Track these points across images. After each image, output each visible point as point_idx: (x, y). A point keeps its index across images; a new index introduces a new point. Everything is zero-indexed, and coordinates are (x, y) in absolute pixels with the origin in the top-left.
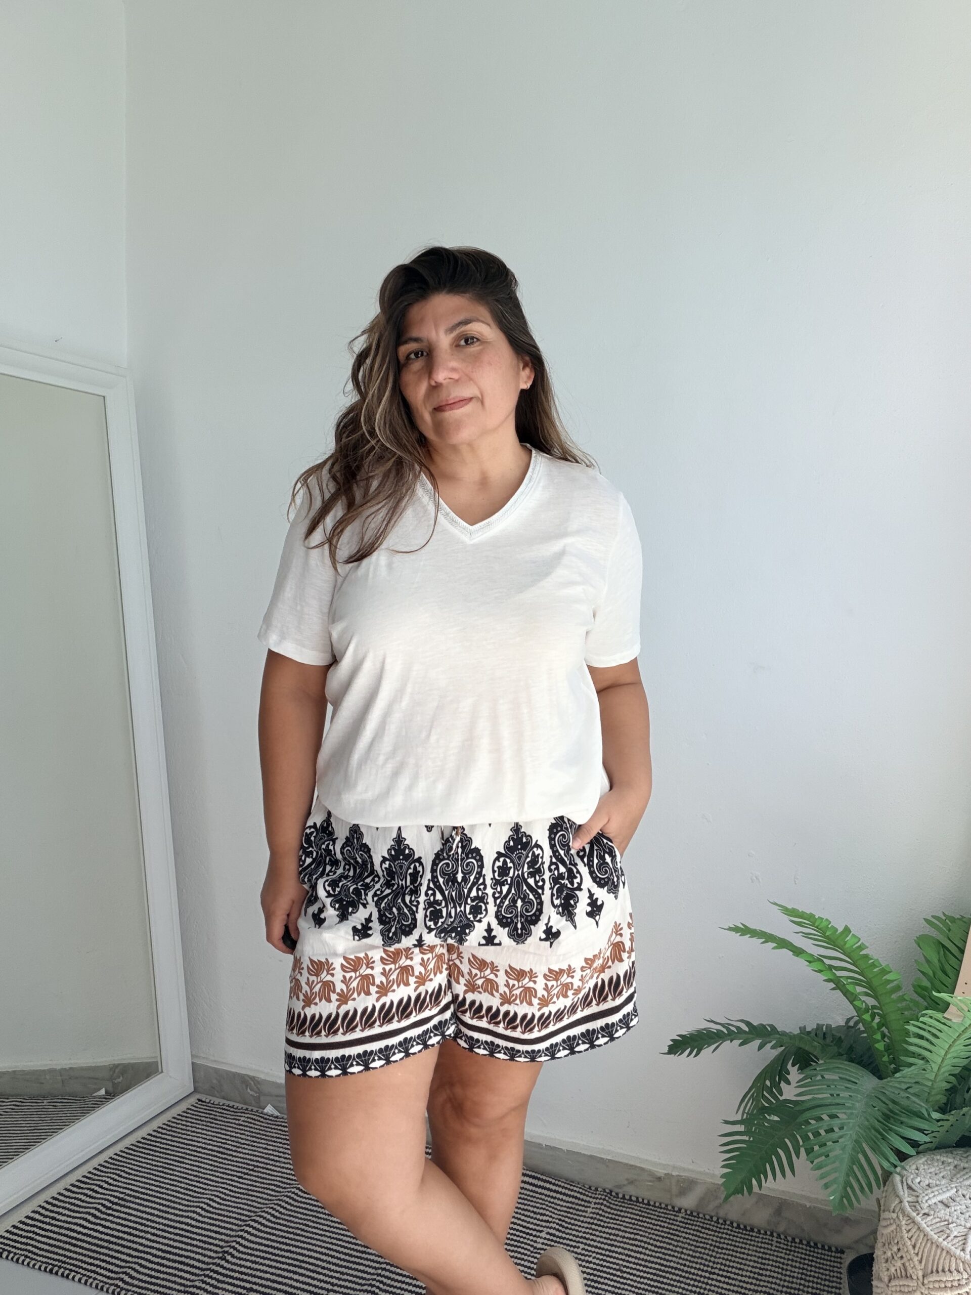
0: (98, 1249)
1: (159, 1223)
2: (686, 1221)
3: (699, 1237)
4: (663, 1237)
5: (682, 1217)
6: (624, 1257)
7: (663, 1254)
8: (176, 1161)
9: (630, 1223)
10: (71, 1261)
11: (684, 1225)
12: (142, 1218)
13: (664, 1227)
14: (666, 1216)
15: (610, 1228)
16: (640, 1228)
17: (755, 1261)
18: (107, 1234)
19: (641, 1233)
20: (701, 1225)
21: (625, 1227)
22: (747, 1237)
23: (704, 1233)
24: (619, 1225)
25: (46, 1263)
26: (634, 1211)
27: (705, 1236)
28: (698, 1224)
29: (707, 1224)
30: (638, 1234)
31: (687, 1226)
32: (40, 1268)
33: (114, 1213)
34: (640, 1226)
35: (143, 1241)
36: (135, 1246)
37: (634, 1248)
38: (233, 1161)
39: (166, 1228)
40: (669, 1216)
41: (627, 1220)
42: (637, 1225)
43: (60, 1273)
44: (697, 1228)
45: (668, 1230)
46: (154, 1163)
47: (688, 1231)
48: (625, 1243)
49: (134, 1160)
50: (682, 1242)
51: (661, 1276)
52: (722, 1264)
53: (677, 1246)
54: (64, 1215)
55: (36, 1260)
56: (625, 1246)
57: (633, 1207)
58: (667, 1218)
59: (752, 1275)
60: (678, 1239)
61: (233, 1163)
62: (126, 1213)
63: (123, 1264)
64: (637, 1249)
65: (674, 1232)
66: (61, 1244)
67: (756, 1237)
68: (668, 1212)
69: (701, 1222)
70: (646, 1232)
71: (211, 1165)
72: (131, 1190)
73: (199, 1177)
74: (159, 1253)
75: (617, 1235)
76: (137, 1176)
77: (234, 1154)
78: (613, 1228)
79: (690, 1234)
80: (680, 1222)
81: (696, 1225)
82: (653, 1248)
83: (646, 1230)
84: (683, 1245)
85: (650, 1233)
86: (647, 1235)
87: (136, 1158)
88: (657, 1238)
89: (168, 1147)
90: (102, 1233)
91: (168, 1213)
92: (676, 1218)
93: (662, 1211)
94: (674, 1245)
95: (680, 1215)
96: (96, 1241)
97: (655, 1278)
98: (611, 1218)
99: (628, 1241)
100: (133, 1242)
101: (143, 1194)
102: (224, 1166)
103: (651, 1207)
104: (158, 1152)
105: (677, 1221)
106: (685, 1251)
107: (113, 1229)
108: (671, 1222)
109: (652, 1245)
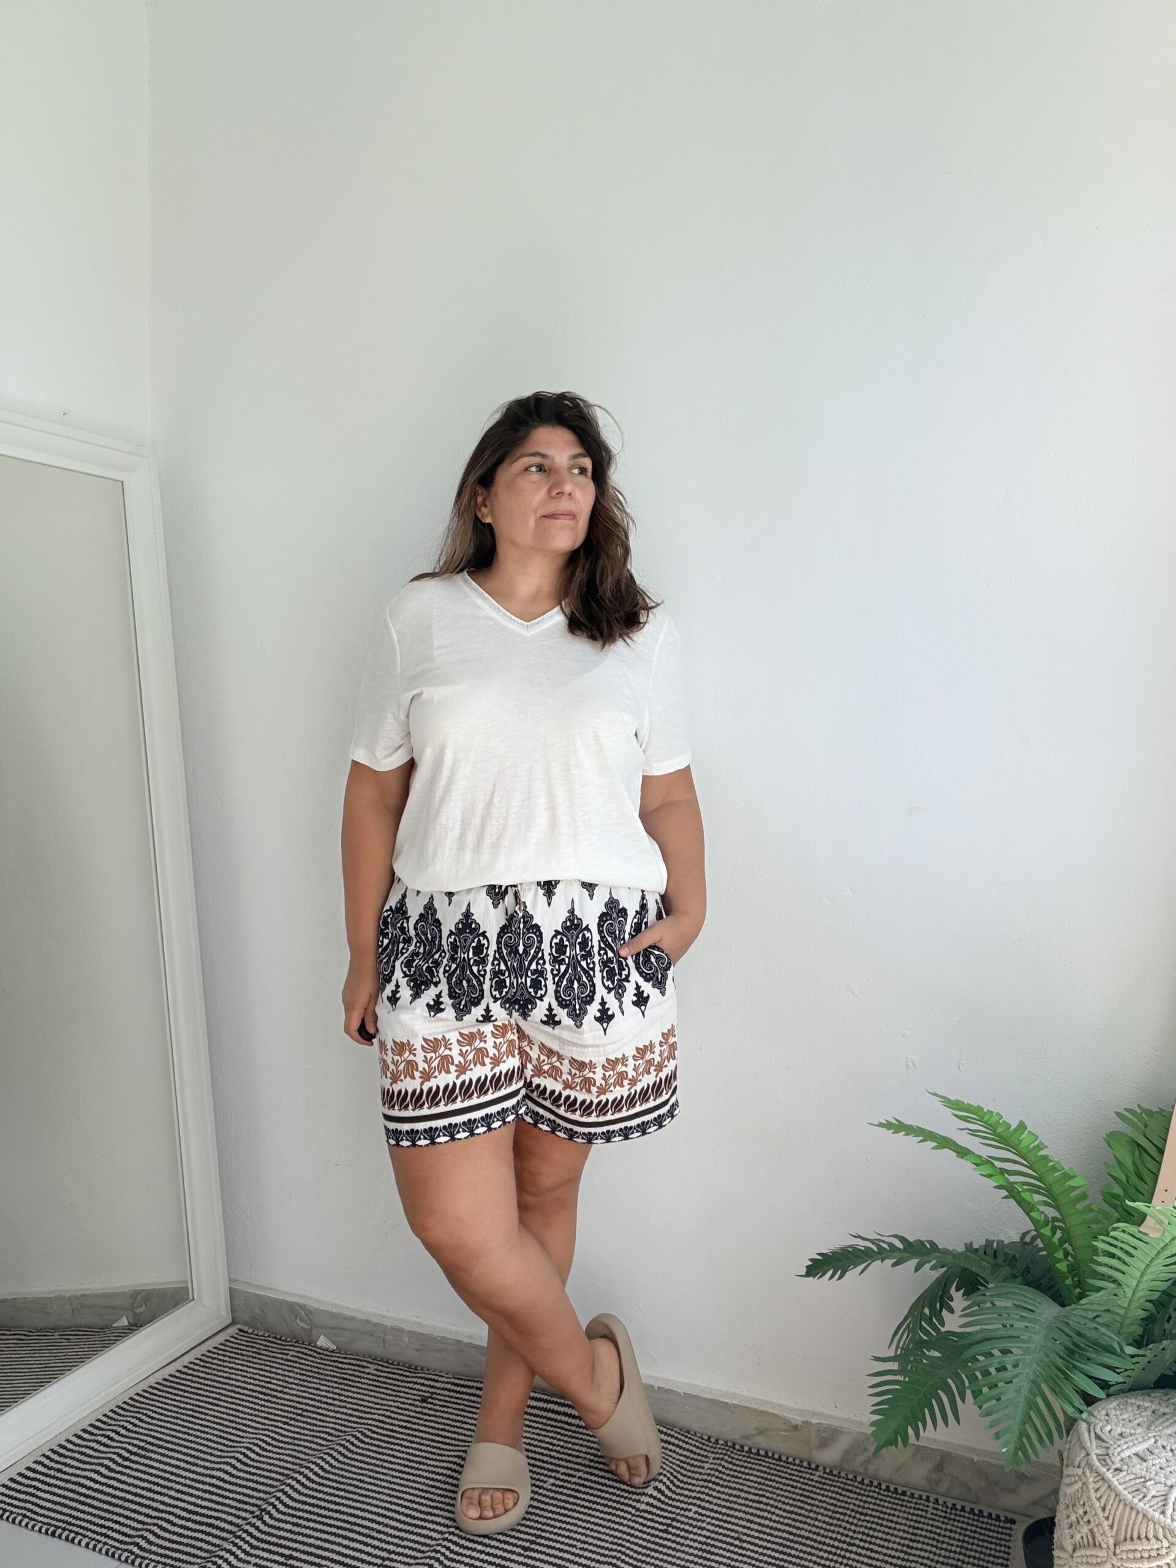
0: (111, 1508)
1: (185, 1478)
2: (823, 1481)
3: (838, 1500)
4: (794, 1500)
5: (819, 1476)
6: (744, 1523)
7: (793, 1520)
8: (209, 1403)
9: (756, 1482)
10: (78, 1522)
11: (821, 1486)
12: (165, 1471)
13: (796, 1487)
14: (800, 1474)
15: (730, 1488)
16: (767, 1488)
17: (904, 1531)
18: (122, 1490)
19: (768, 1494)
20: (842, 1486)
21: (749, 1487)
22: (897, 1501)
23: (845, 1496)
24: (742, 1484)
25: (47, 1524)
26: (761, 1468)
27: (845, 1499)
28: (838, 1484)
29: (849, 1485)
30: (763, 1496)
31: (825, 1487)
32: (40, 1531)
33: (132, 1465)
34: (767, 1485)
35: (166, 1499)
36: (155, 1505)
37: (758, 1512)
38: (278, 1403)
39: (193, 1484)
40: (804, 1475)
41: (752, 1478)
42: (764, 1484)
43: (63, 1537)
44: (836, 1489)
45: (801, 1492)
46: (183, 1405)
47: (826, 1493)
48: (747, 1506)
49: (159, 1401)
50: (817, 1507)
51: (788, 1547)
52: (863, 1534)
53: (811, 1511)
54: (72, 1467)
55: (37, 1521)
56: (748, 1510)
57: (760, 1462)
58: (801, 1477)
59: (900, 1548)
60: (813, 1502)
61: (277, 1406)
62: (146, 1465)
63: (140, 1526)
64: (761, 1514)
65: (808, 1494)
66: (67, 1502)
67: (908, 1501)
68: (802, 1469)
69: (841, 1482)
70: (774, 1493)
71: (251, 1408)
72: (154, 1437)
73: (236, 1423)
74: (184, 1514)
75: (739, 1497)
76: (161, 1420)
77: (279, 1395)
78: (734, 1489)
79: (827, 1496)
80: (817, 1482)
81: (835, 1486)
82: (781, 1513)
83: (774, 1490)
84: (818, 1510)
85: (778, 1495)
86: (775, 1497)
87: (161, 1399)
88: (787, 1501)
89: (199, 1386)
90: (116, 1488)
91: (197, 1465)
92: (812, 1477)
93: (795, 1468)
94: (806, 1510)
95: (818, 1473)
96: (109, 1499)
97: (781, 1549)
98: (733, 1476)
99: (751, 1504)
100: (153, 1500)
101: (168, 1442)
102: (267, 1410)
103: (782, 1463)
104: (187, 1392)
105: (812, 1480)
106: (820, 1517)
107: (129, 1485)
108: (806, 1481)
109: (780, 1509)
